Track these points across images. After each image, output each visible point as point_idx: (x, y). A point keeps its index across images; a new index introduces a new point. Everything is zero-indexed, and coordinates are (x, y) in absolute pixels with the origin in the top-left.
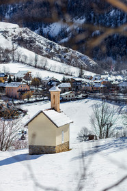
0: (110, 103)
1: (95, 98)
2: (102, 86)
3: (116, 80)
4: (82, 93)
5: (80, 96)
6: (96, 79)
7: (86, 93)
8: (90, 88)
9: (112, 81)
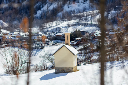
0: (24, 49)
1: (13, 46)
2: (17, 39)
3: (26, 35)
4: (4, 43)
5: (3, 45)
6: (11, 35)
7: (7, 43)
8: (9, 40)
9: (23, 36)
